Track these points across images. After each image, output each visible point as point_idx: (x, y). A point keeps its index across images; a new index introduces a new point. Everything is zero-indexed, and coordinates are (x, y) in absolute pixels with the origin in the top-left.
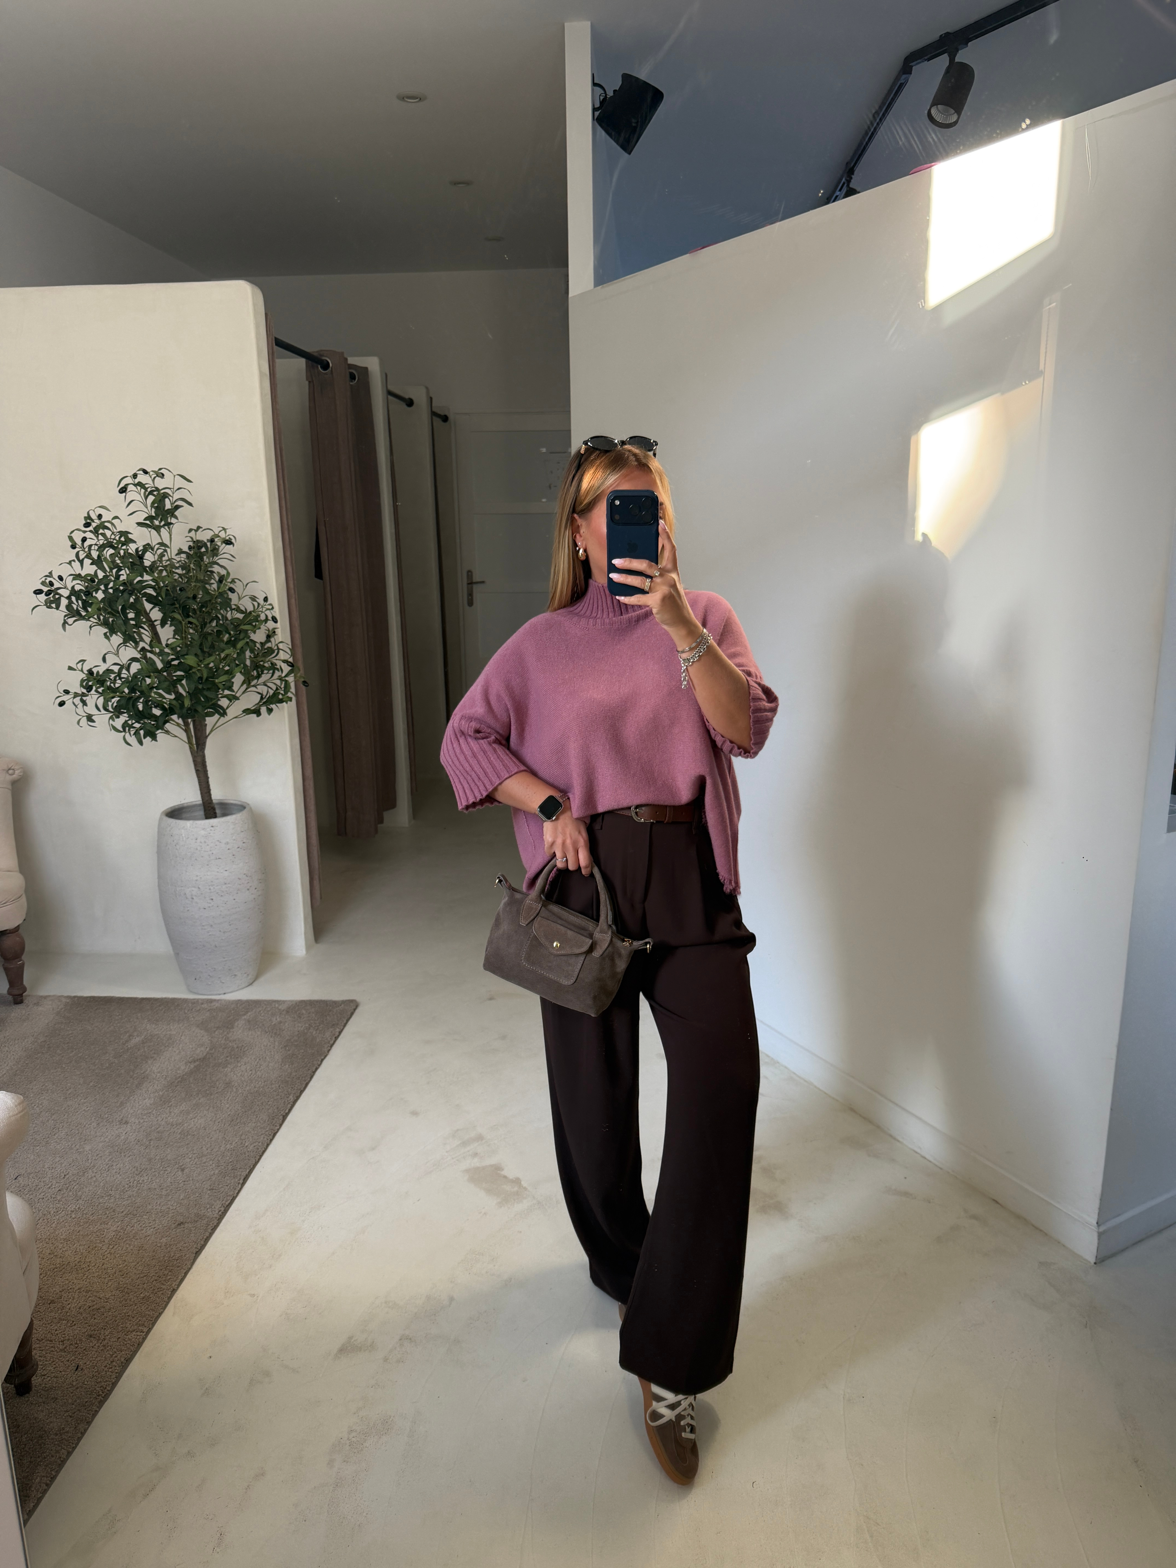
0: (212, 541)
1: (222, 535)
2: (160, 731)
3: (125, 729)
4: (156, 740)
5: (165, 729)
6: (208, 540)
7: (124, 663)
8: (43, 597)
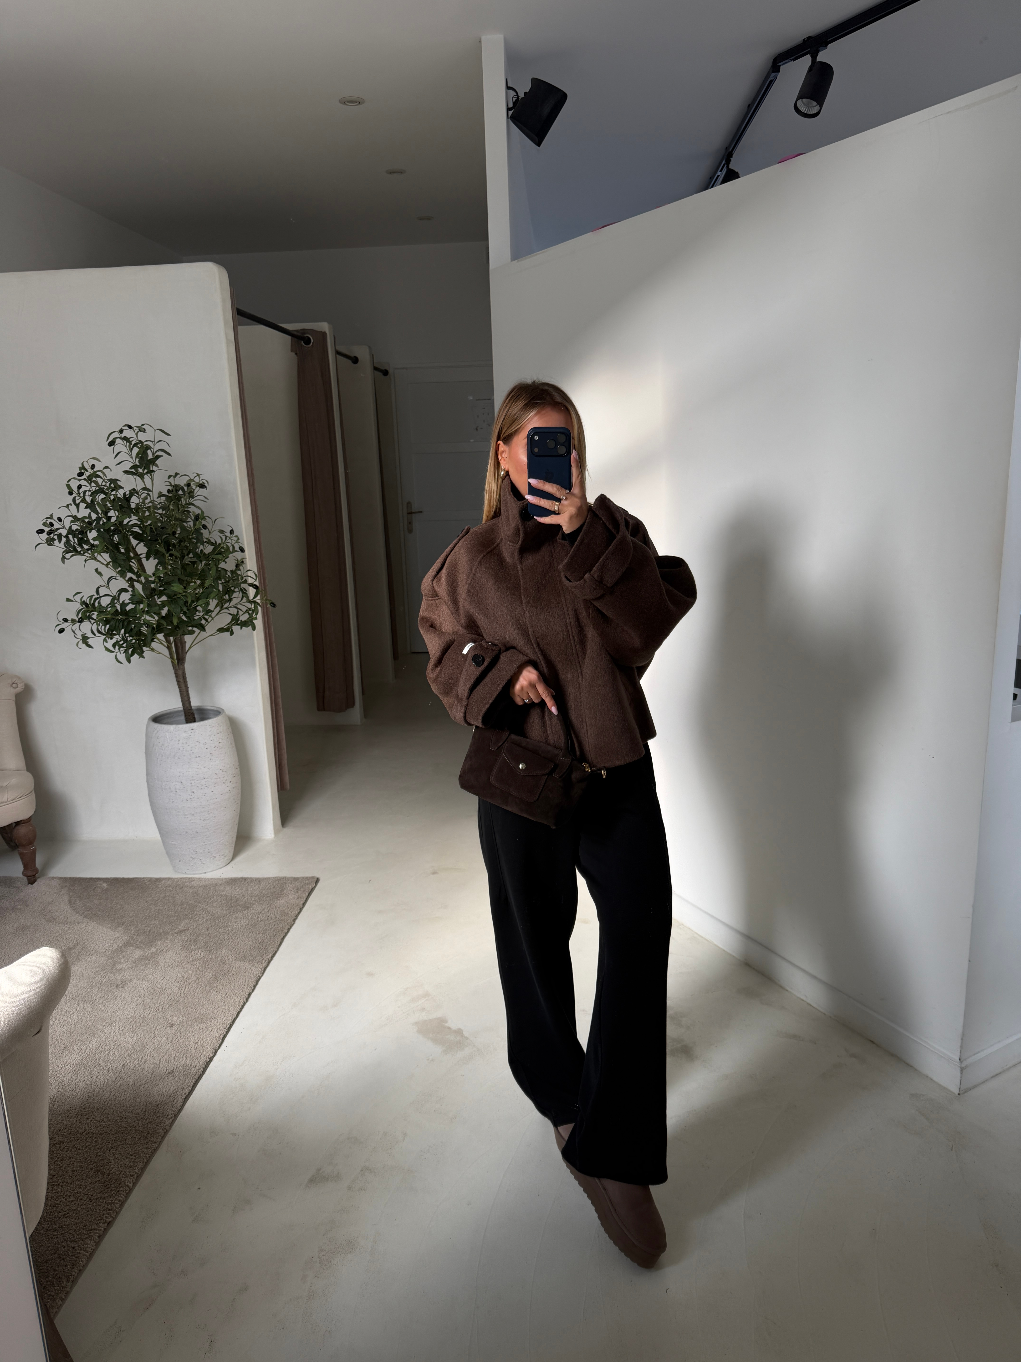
0: (188, 485)
1: (196, 480)
2: (147, 649)
3: (116, 648)
4: (143, 657)
5: (151, 647)
6: (185, 484)
7: (115, 594)
8: (44, 536)
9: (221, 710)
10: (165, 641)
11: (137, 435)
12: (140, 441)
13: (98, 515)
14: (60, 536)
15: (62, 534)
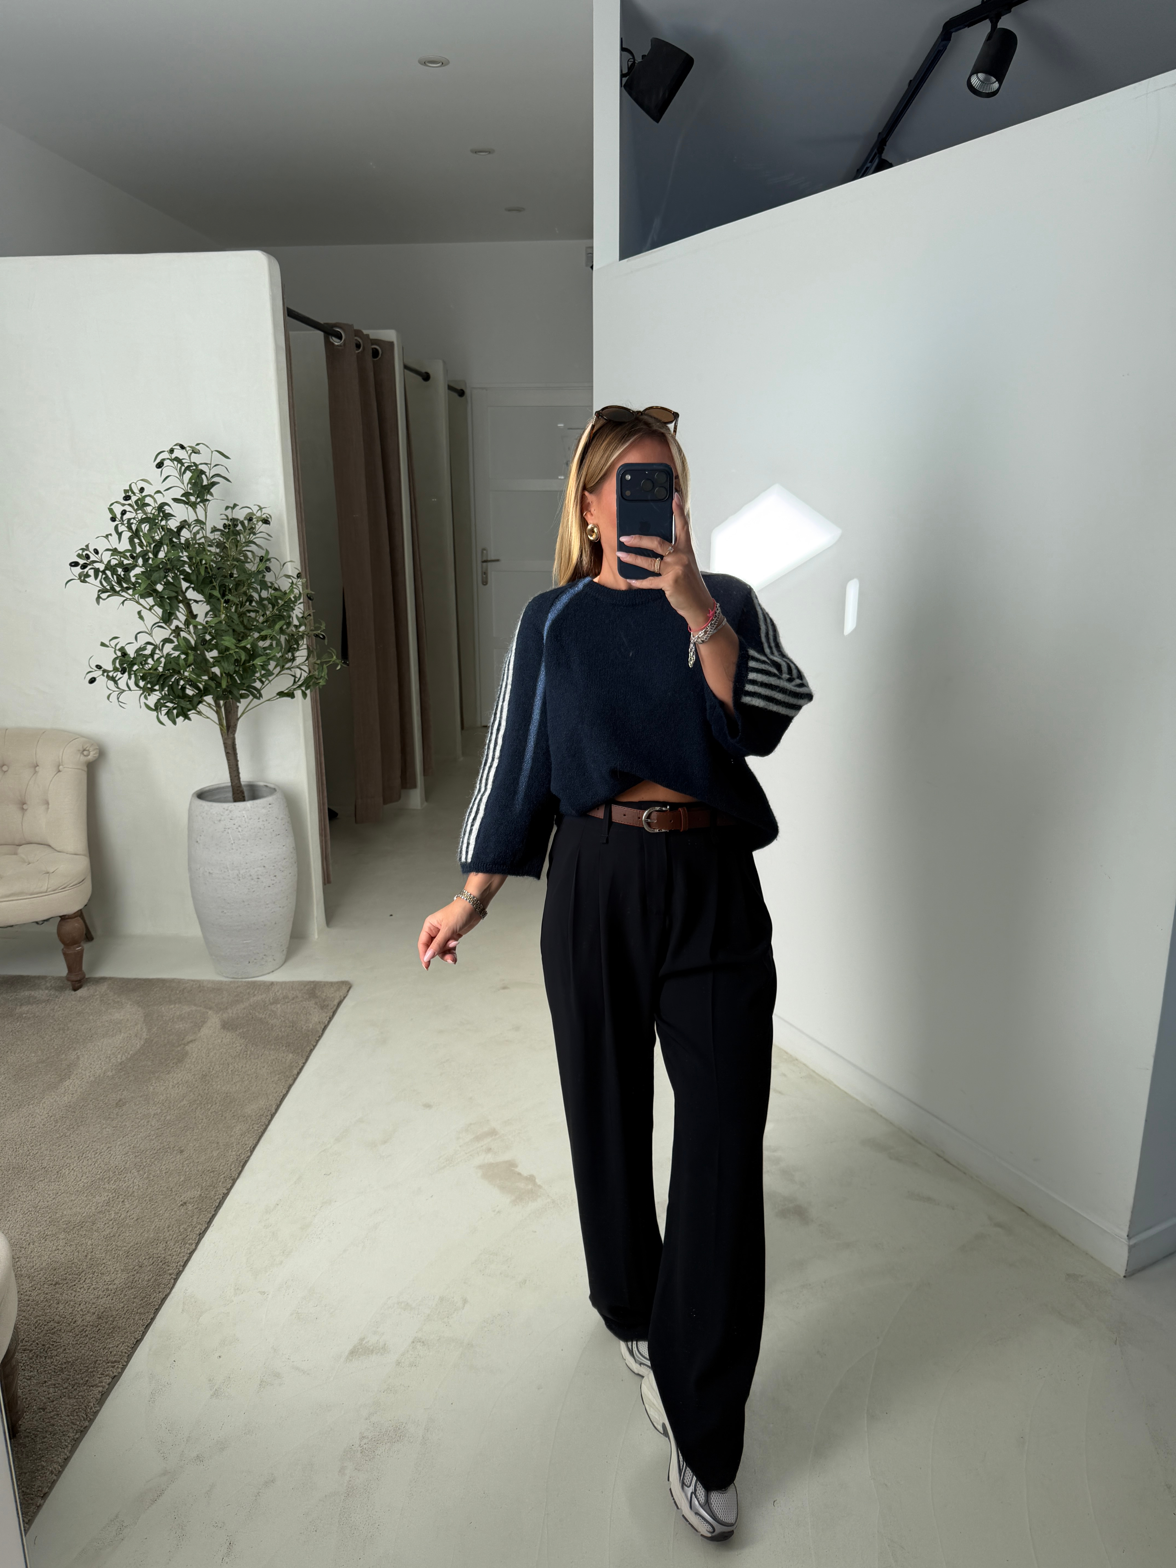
0: (249, 519)
1: (259, 514)
2: (193, 711)
3: (157, 707)
4: (189, 719)
5: (198, 709)
6: (245, 518)
7: (158, 643)
8: (77, 570)
9: (276, 788)
10: (214, 705)
11: (190, 457)
12: (194, 463)
13: (143, 548)
14: (97, 571)
15: (99, 568)
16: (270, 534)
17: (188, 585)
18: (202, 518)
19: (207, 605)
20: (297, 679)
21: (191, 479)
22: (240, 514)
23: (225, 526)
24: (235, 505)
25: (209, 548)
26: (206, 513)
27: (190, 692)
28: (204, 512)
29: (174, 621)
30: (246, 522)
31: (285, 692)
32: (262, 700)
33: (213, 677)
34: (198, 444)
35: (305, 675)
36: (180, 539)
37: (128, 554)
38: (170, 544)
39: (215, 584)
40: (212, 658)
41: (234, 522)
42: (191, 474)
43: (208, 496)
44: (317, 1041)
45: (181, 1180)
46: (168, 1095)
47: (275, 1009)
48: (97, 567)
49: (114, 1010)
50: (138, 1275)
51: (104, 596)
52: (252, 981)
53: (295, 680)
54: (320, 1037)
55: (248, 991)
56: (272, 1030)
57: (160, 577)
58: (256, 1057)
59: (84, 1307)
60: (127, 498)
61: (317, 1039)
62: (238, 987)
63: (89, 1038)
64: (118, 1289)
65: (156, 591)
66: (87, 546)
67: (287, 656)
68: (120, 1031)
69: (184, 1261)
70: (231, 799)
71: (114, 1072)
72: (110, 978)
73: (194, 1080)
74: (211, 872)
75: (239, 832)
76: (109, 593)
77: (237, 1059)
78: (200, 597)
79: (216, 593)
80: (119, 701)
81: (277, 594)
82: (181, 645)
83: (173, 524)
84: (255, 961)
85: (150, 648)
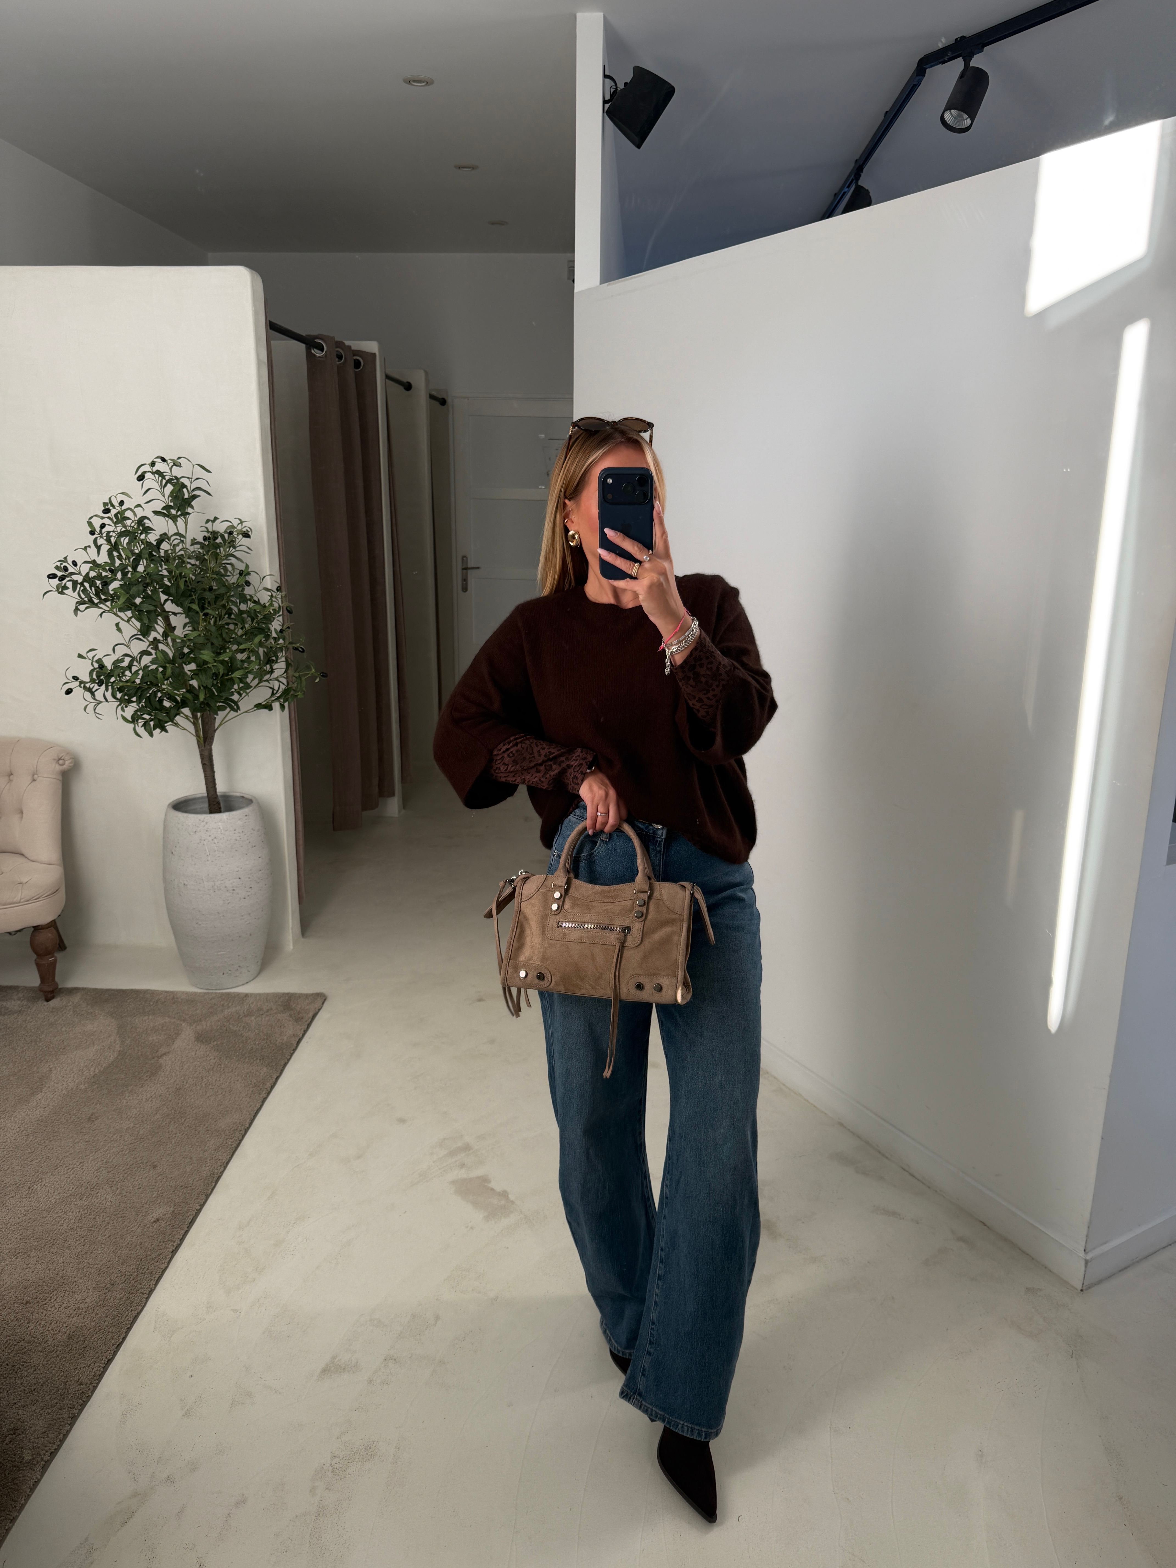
0: (229, 532)
1: (239, 527)
2: (170, 723)
3: (134, 719)
4: (166, 731)
5: (175, 721)
6: (225, 532)
7: (136, 655)
8: (56, 582)
9: (253, 799)
10: (191, 716)
11: (171, 469)
12: (175, 477)
13: (122, 561)
14: (75, 583)
15: (77, 581)
16: (250, 547)
17: (166, 597)
18: (182, 531)
19: (186, 617)
20: (275, 692)
21: (172, 492)
22: (220, 527)
23: (205, 538)
24: (216, 519)
25: (188, 560)
26: (186, 525)
27: (167, 704)
28: (184, 525)
29: (152, 632)
30: (226, 536)
31: (263, 704)
32: (239, 712)
33: (191, 690)
34: (179, 458)
35: (283, 687)
36: (160, 552)
37: (107, 568)
38: (149, 558)
39: (194, 597)
40: (189, 671)
41: (214, 534)
42: (172, 488)
43: (189, 508)
44: (291, 1055)
45: (154, 1196)
46: (142, 1109)
47: (249, 1021)
48: (75, 579)
49: (87, 1021)
50: (110, 1293)
51: (82, 607)
52: (226, 993)
53: (273, 692)
54: (294, 1050)
55: (222, 1003)
56: (246, 1042)
57: (139, 591)
58: (230, 1070)
59: (56, 1325)
60: (106, 511)
61: (292, 1052)
62: (212, 999)
63: (61, 1050)
64: (89, 1308)
65: (135, 605)
66: (66, 558)
67: (265, 668)
68: (93, 1044)
69: (156, 1279)
70: (208, 811)
71: (86, 1085)
72: (83, 989)
73: (167, 1093)
74: (186, 883)
75: (215, 843)
76: (87, 605)
77: (211, 1074)
78: (178, 610)
79: (195, 607)
80: (95, 712)
81: (258, 608)
82: (160, 658)
83: (152, 538)
84: (230, 972)
85: (127, 660)
